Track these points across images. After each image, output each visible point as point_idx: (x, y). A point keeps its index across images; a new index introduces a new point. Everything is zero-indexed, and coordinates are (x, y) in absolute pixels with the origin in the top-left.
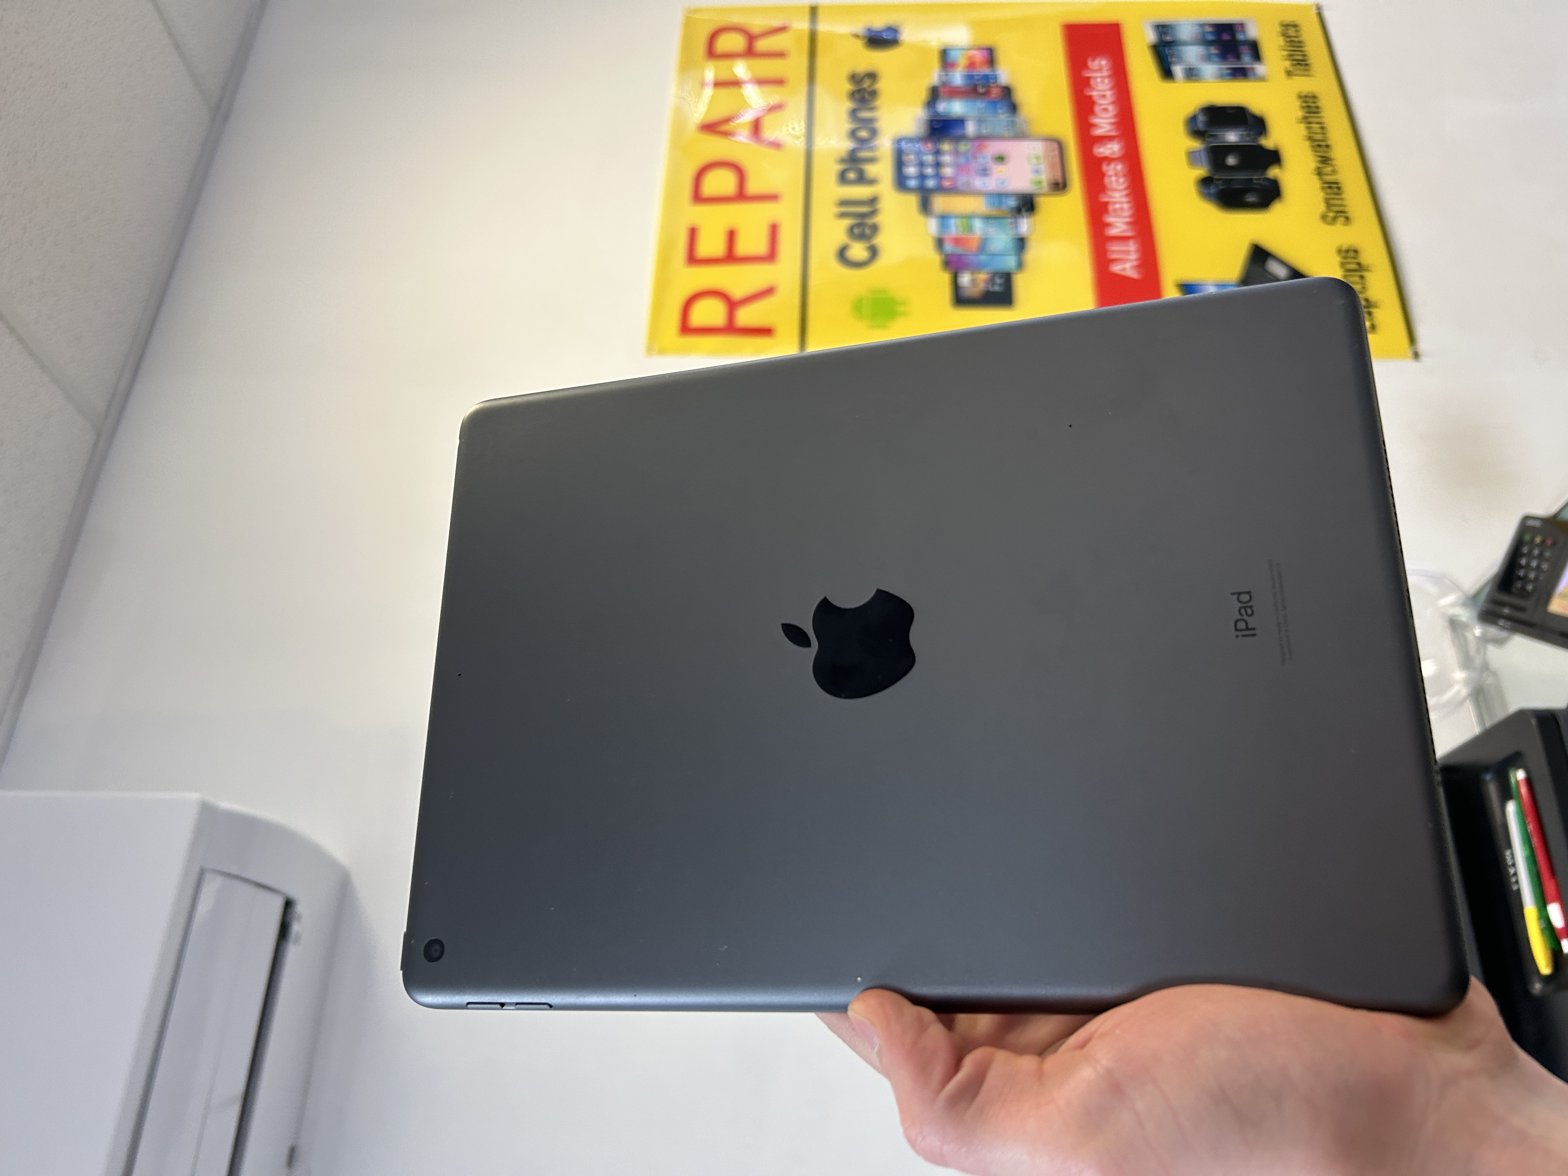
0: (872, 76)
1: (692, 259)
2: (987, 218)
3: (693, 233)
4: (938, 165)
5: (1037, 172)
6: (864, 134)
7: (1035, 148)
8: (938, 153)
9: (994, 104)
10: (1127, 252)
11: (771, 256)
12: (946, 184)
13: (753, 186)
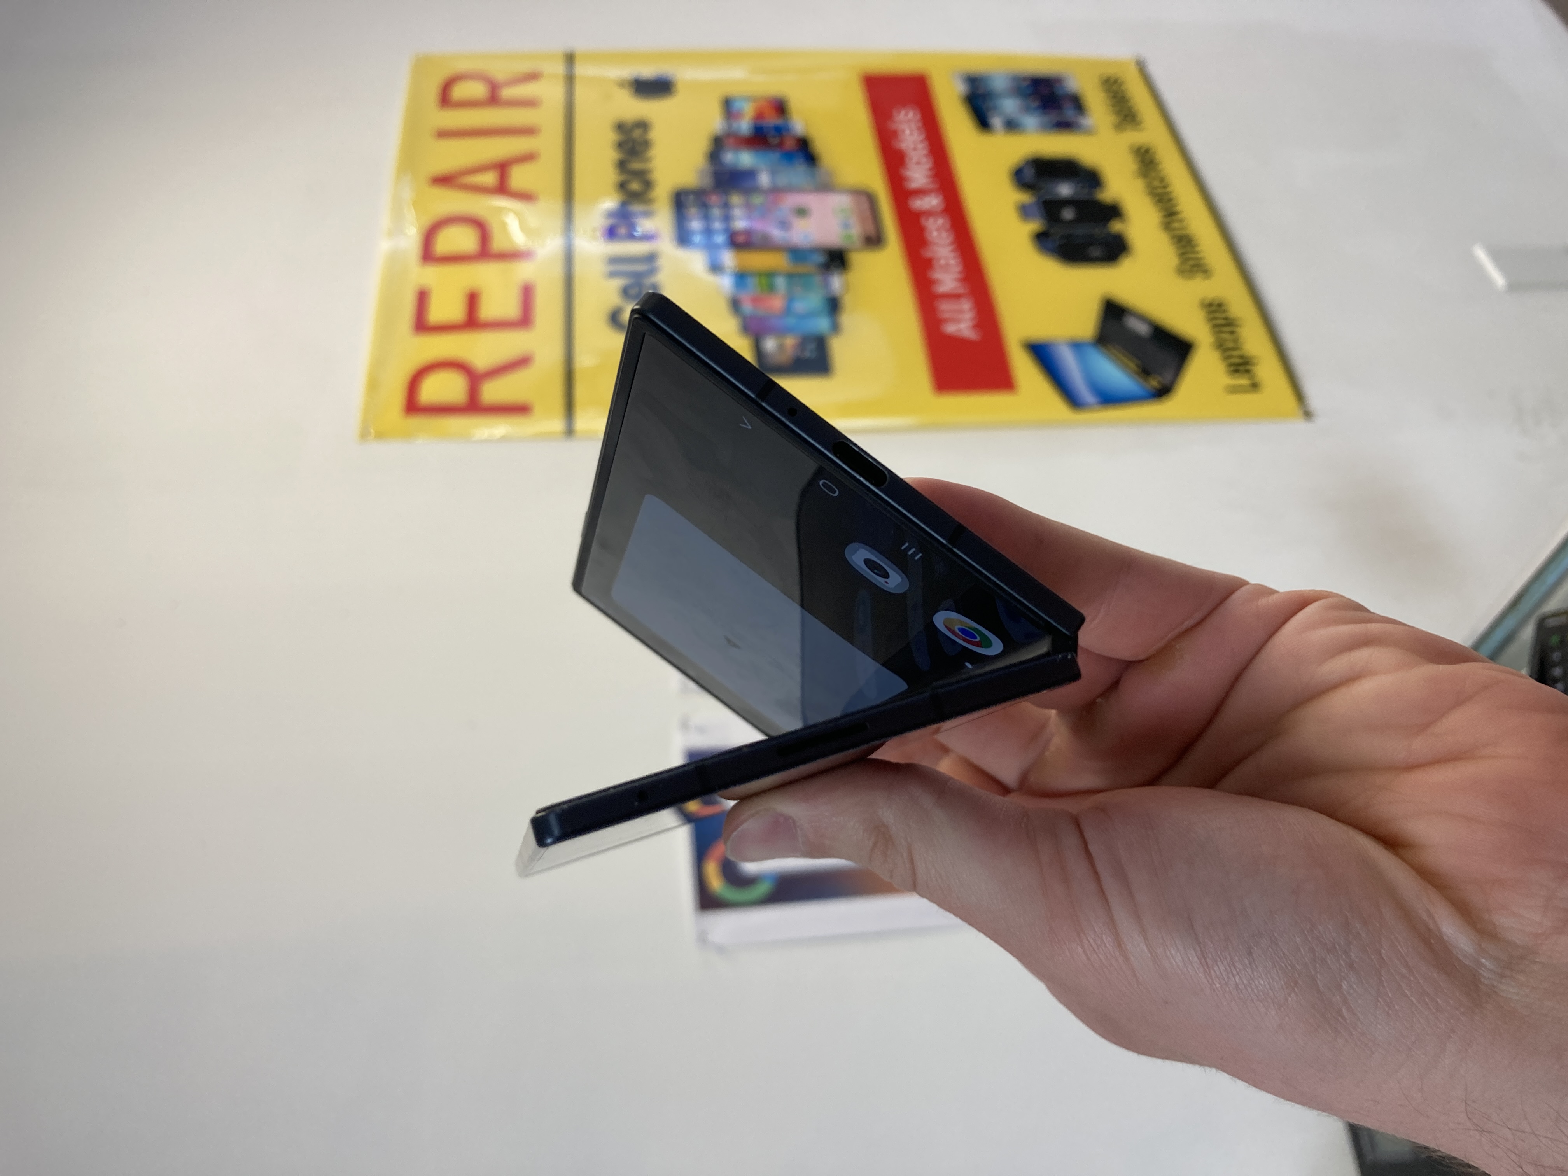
0: (643, 125)
1: (422, 325)
2: (791, 276)
3: (423, 298)
4: (727, 219)
5: (846, 226)
6: (635, 186)
7: (841, 202)
8: (726, 206)
9: (789, 157)
10: (961, 311)
11: (525, 320)
12: (741, 239)
13: (498, 243)
